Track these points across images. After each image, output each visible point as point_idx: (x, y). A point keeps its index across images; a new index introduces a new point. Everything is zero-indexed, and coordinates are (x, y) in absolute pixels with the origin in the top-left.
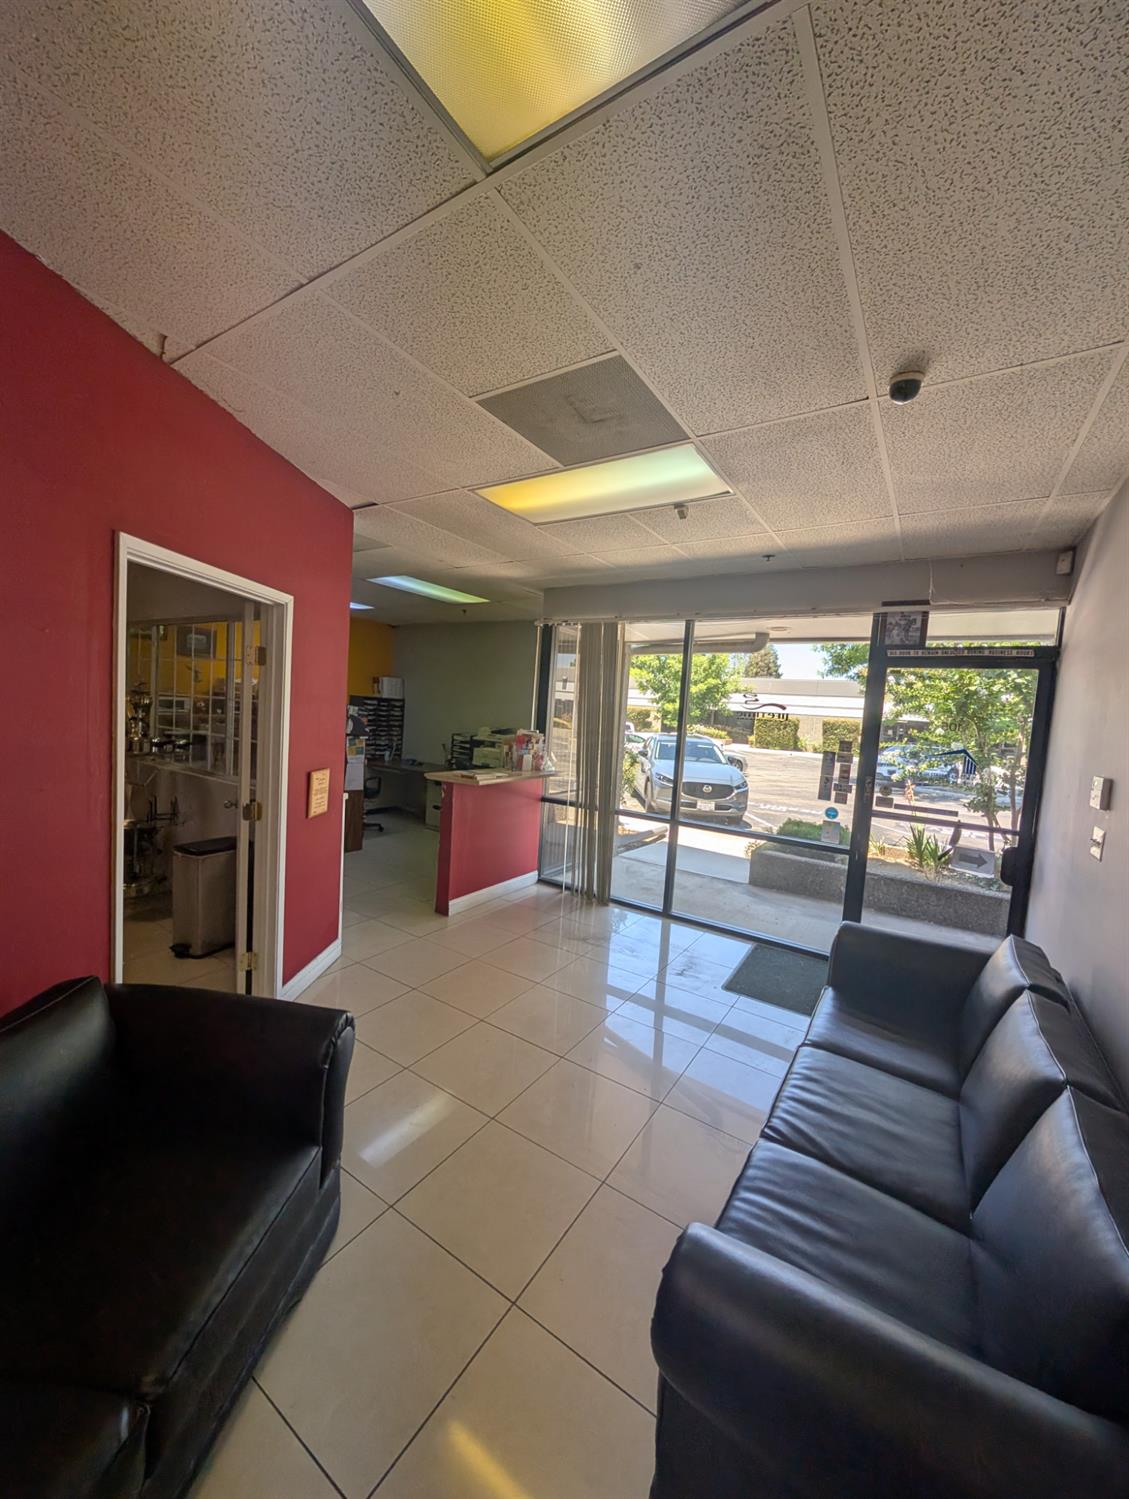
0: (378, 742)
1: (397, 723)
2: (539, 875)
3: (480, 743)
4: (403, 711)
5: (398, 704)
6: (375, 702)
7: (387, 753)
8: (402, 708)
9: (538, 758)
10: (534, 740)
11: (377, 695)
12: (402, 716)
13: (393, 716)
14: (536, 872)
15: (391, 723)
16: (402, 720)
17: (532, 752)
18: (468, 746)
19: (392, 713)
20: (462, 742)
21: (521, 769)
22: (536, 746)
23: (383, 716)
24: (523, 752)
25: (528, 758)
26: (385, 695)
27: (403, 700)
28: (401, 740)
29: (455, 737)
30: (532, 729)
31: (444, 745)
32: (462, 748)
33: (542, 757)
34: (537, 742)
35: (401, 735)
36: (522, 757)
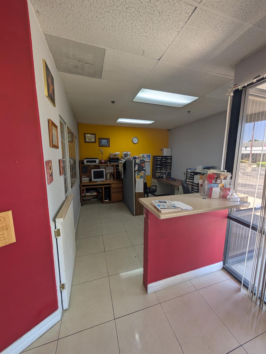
0: (162, 171)
1: (169, 165)
2: (224, 264)
3: (197, 173)
4: (171, 160)
5: (169, 158)
6: (161, 158)
7: (164, 175)
8: (171, 159)
9: (225, 189)
10: (222, 177)
11: (162, 155)
12: (171, 162)
13: (168, 162)
14: (221, 263)
15: (167, 165)
16: (171, 164)
17: (220, 185)
18: (193, 174)
19: (167, 161)
20: (191, 172)
21: (210, 197)
22: (224, 182)
23: (164, 162)
24: (213, 185)
25: (216, 190)
26: (165, 155)
27: (171, 156)
28: (171, 170)
29: (188, 170)
30: (222, 170)
31: (184, 173)
32: (191, 175)
33: (229, 189)
34: (225, 178)
35: (171, 169)
36: (211, 189)
